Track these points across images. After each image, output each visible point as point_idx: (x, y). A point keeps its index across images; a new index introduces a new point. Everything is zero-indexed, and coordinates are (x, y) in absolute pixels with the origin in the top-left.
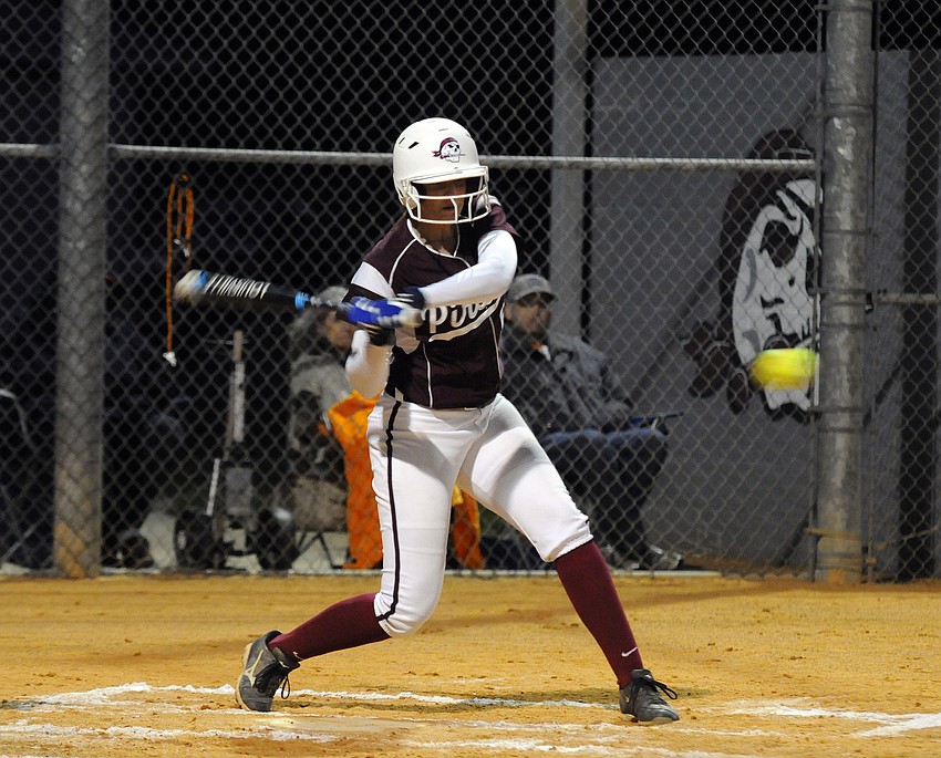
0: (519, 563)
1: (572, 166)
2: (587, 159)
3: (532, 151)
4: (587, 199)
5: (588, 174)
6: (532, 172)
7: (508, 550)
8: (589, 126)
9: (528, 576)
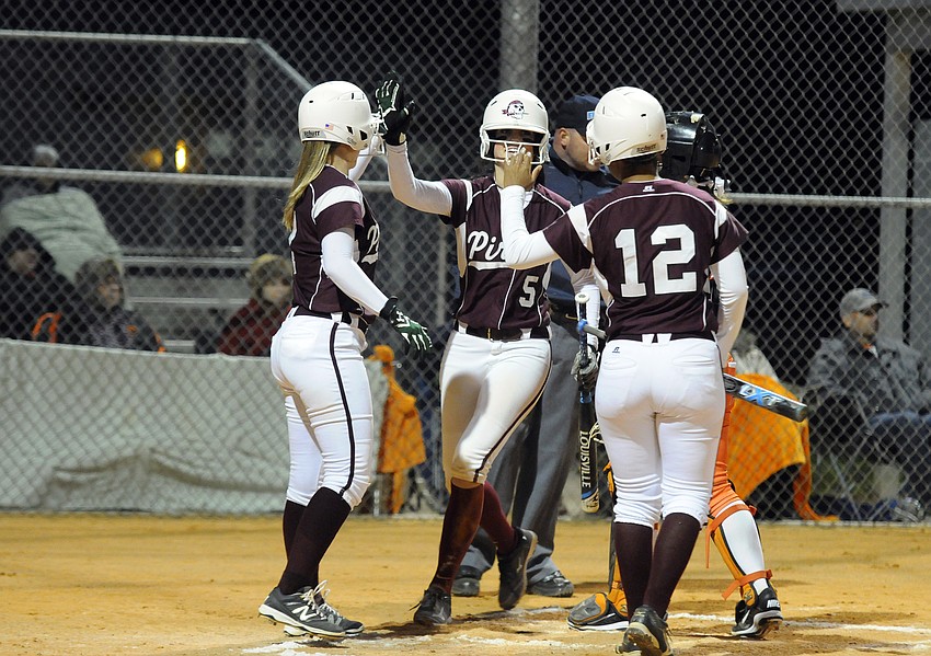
0: (852, 516)
1: (897, 205)
2: (909, 200)
3: (865, 193)
4: (909, 231)
5: (909, 212)
6: (865, 210)
7: (844, 506)
8: (910, 174)
9: (860, 526)
